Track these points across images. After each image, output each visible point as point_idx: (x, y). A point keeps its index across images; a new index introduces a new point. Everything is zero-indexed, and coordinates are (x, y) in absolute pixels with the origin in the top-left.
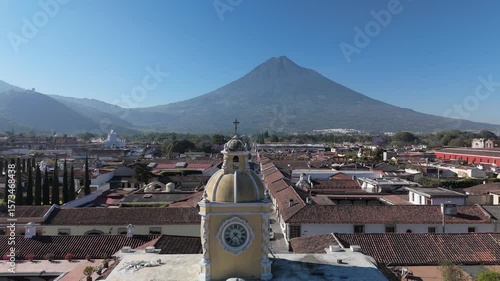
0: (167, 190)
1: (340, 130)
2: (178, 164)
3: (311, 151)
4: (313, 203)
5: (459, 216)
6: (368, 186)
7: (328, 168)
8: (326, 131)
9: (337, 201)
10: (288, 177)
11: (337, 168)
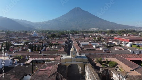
0: (57, 48)
1: (94, 29)
2: (56, 42)
3: (85, 37)
4: (83, 50)
5: (106, 52)
6: (94, 47)
7: (88, 42)
8: (91, 29)
9: (88, 50)
10: (79, 44)
11: (90, 42)
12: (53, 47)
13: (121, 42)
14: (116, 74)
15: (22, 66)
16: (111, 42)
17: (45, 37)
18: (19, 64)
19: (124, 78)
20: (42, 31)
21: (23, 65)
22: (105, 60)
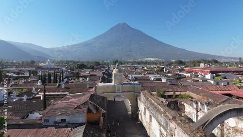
0: (87, 80)
1: (151, 59)
2: (86, 73)
3: (136, 68)
5: (173, 85)
7: (141, 74)
8: (145, 59)
10: (126, 77)
11: (144, 74)
12: (81, 79)
13: (197, 73)
14: (190, 105)
15: (25, 100)
16: (181, 73)
17: (66, 68)
18: (19, 98)
19: (205, 106)
20: (62, 62)
21: (27, 99)
22: (172, 93)
